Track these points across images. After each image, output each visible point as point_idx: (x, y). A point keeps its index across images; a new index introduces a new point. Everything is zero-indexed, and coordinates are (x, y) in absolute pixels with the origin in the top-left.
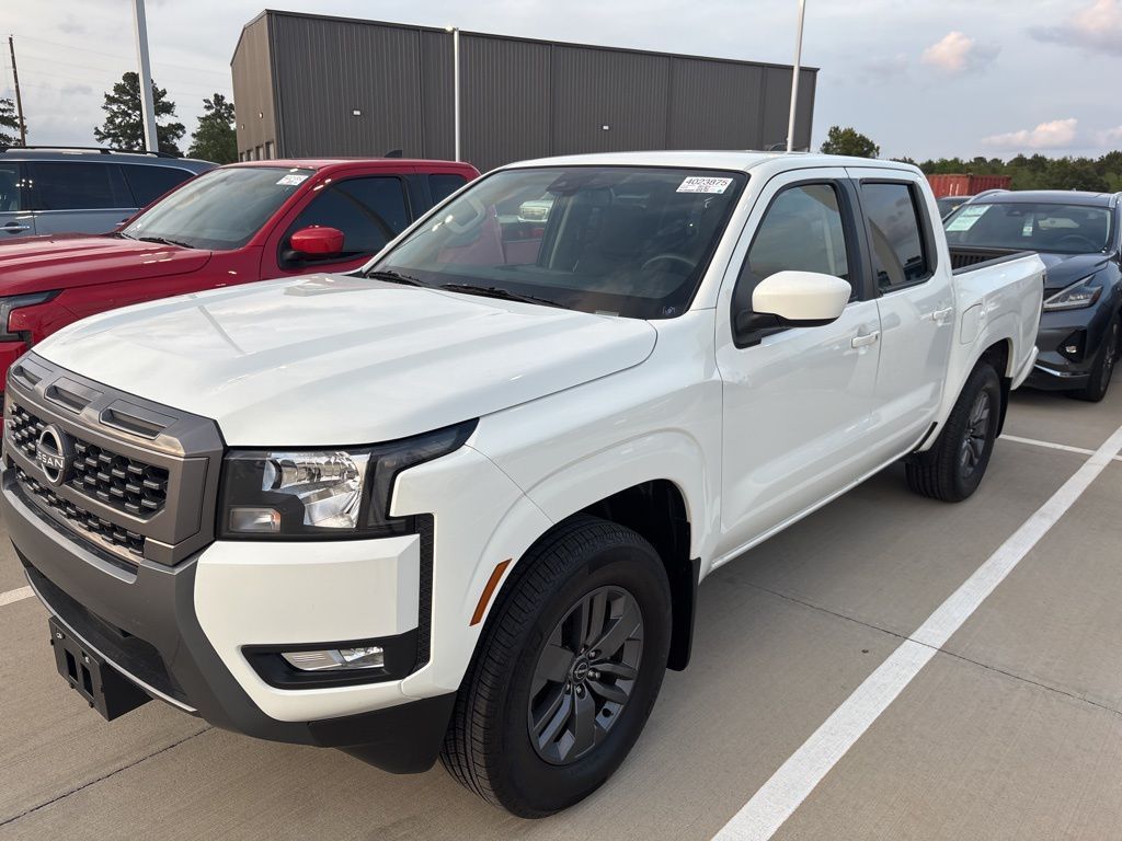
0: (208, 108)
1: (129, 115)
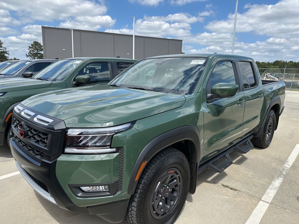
1: (34, 51)
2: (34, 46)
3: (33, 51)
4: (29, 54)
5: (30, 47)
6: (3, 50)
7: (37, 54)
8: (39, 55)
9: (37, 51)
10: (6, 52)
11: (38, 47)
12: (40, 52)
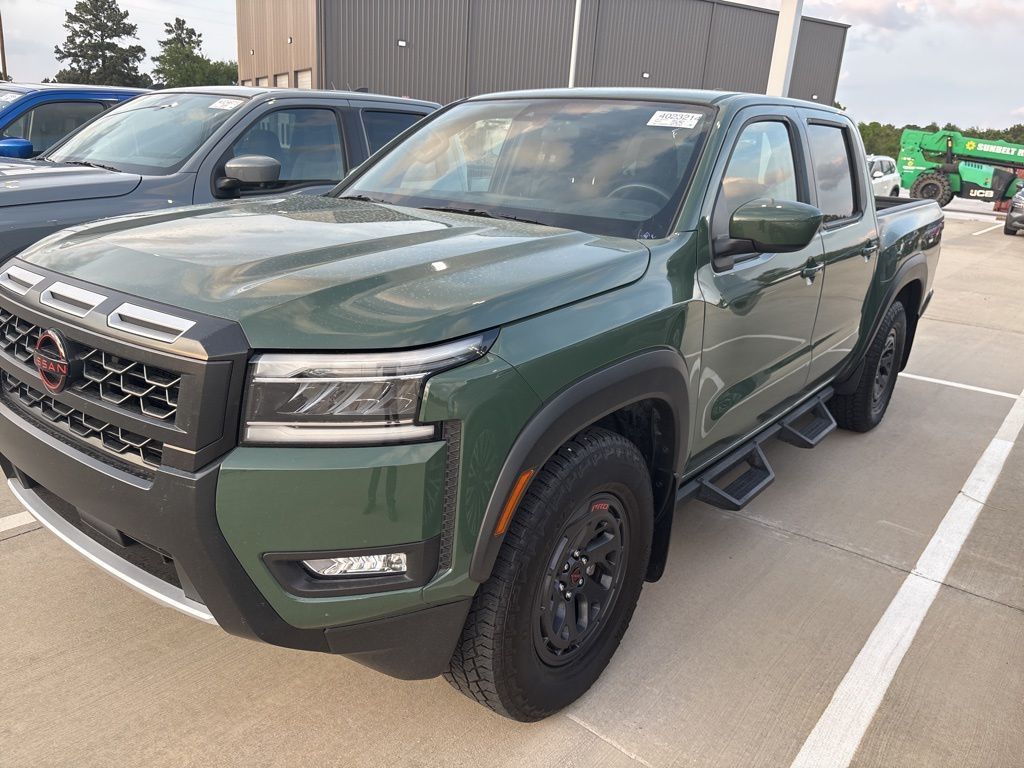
0: (169, 32)
1: (91, 35)
2: (89, 13)
3: (87, 34)
4: (65, 45)
5: (72, 18)
7: (102, 47)
8: (108, 54)
9: (102, 36)
12: (115, 40)
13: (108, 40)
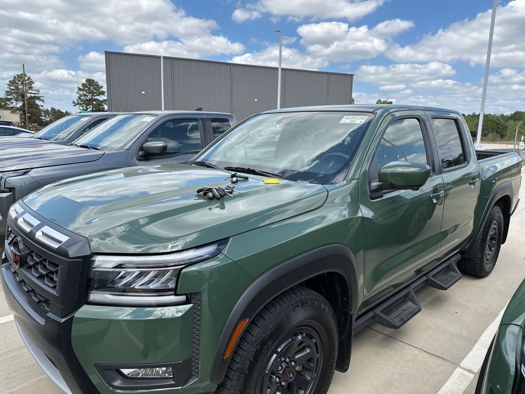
1: (87, 96)
2: (87, 87)
3: (85, 95)
4: (77, 100)
5: (80, 89)
6: (35, 94)
7: (92, 100)
8: (94, 103)
9: (92, 96)
10: (39, 98)
11: (94, 88)
12: (97, 97)
13: (94, 98)
